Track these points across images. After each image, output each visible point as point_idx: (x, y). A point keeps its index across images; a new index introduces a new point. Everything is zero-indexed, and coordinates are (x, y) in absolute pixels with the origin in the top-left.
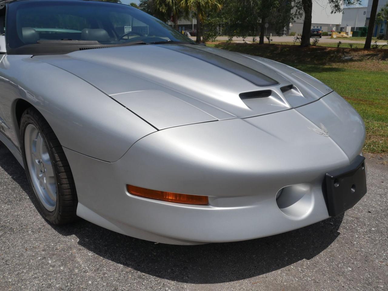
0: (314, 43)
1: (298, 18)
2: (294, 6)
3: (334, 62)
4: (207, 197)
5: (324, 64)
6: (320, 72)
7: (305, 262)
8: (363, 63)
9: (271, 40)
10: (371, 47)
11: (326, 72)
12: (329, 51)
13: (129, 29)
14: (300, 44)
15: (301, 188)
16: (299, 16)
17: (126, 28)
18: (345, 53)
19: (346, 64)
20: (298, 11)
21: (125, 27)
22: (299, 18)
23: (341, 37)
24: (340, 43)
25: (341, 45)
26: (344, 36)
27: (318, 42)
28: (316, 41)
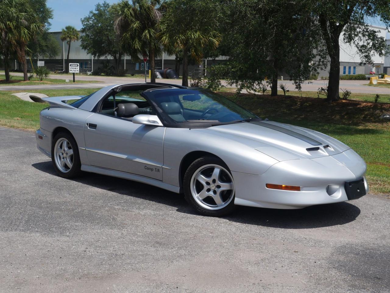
0: (345, 96)
1: (322, 69)
2: (317, 55)
3: (369, 121)
4: (299, 187)
5: (357, 124)
6: (352, 134)
7: (339, 226)
9: (288, 91)
11: (360, 134)
12: (363, 107)
13: (76, 67)
14: (326, 97)
15: (336, 187)
16: (323, 67)
17: (71, 66)
18: (383, 111)
19: (385, 125)
20: (322, 60)
21: (70, 64)
22: (324, 68)
23: (383, 83)
24: (378, 96)
25: (379, 99)
26: (387, 82)
27: (349, 95)
28: (347, 94)
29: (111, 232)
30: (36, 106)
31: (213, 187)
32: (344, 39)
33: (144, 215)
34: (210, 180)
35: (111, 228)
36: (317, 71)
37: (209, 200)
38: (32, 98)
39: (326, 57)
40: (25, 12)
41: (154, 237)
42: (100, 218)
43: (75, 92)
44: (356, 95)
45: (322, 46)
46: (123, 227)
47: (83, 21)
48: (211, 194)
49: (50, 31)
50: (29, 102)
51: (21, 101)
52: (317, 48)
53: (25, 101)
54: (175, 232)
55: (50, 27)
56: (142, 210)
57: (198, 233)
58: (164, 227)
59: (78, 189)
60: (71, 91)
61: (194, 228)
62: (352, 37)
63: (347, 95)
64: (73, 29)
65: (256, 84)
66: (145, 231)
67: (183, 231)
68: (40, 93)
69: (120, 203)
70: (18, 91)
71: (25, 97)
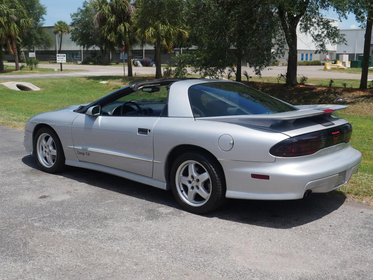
0: (302, 82)
1: (280, 57)
2: (275, 44)
8: (358, 106)
9: (251, 77)
10: (368, 87)
12: (319, 91)
13: (63, 58)
14: (285, 83)
16: (281, 55)
17: (58, 57)
18: (337, 95)
20: (280, 49)
21: (57, 55)
22: (281, 57)
23: (336, 68)
24: (332, 81)
25: (333, 84)
26: (340, 67)
27: (306, 81)
28: (304, 79)
29: (12, 267)
30: (21, 94)
32: (300, 29)
33: (64, 237)
35: (15, 261)
36: (276, 59)
38: (19, 87)
39: (283, 46)
40: (15, 8)
41: (63, 274)
42: (9, 242)
43: (59, 80)
44: (312, 80)
45: (280, 35)
46: (31, 258)
47: (72, 16)
49: (44, 26)
50: (15, 90)
51: (7, 90)
52: (275, 37)
53: (12, 90)
54: (92, 264)
55: (45, 22)
56: (64, 229)
57: (120, 266)
58: (81, 256)
59: (6, 197)
60: (56, 79)
61: (117, 257)
62: (308, 27)
63: (304, 81)
64: (64, 23)
65: (219, 72)
66: (55, 263)
67: (102, 262)
68: (27, 81)
69: (44, 217)
70: (7, 80)
71: (12, 85)
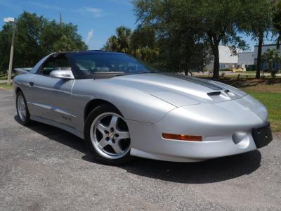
0: (222, 75)
4: (201, 137)
9: (193, 74)
10: (260, 77)
12: (233, 80)
14: (212, 76)
18: (243, 81)
19: (245, 88)
24: (239, 75)
31: (111, 135)
34: (108, 129)
37: (108, 149)
48: (110, 142)
57: (80, 196)
58: (49, 184)
61: (80, 187)
66: (20, 192)
67: (65, 191)
69: (38, 149)
